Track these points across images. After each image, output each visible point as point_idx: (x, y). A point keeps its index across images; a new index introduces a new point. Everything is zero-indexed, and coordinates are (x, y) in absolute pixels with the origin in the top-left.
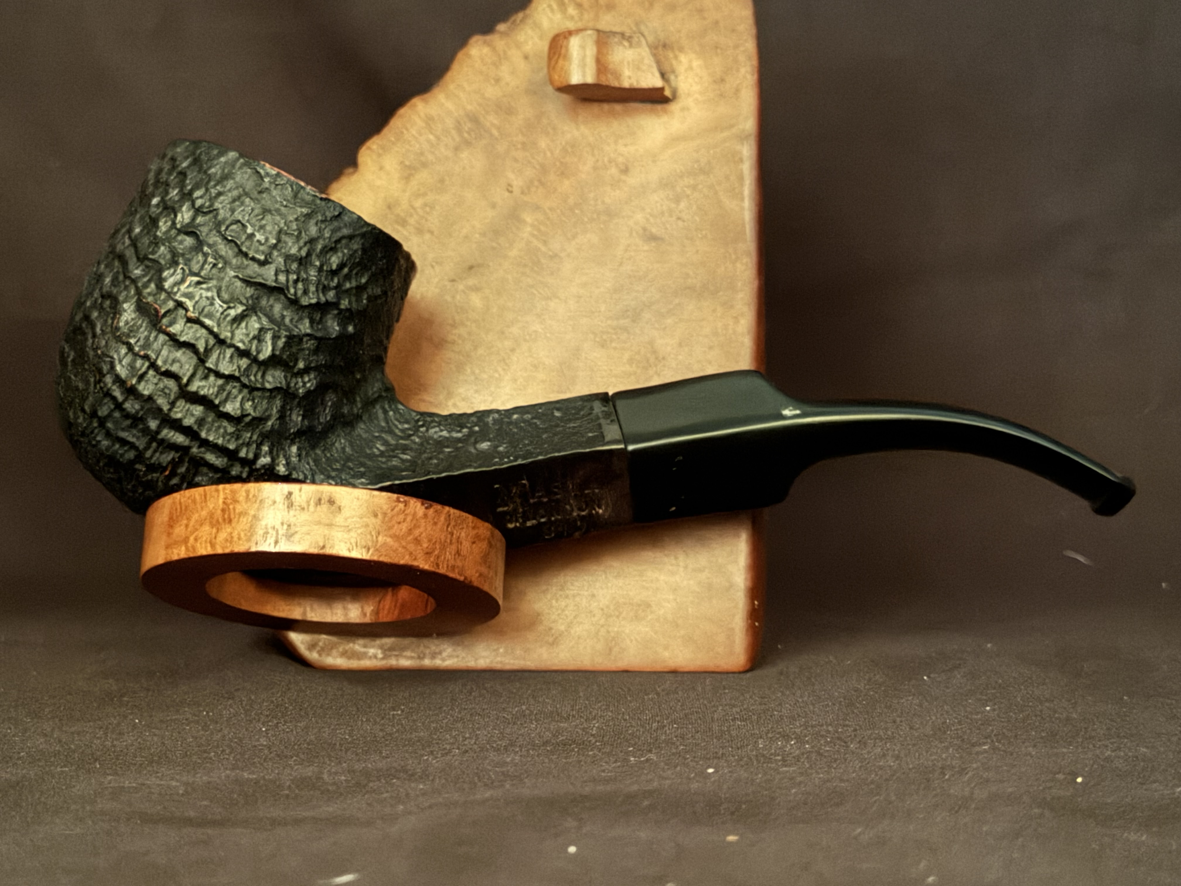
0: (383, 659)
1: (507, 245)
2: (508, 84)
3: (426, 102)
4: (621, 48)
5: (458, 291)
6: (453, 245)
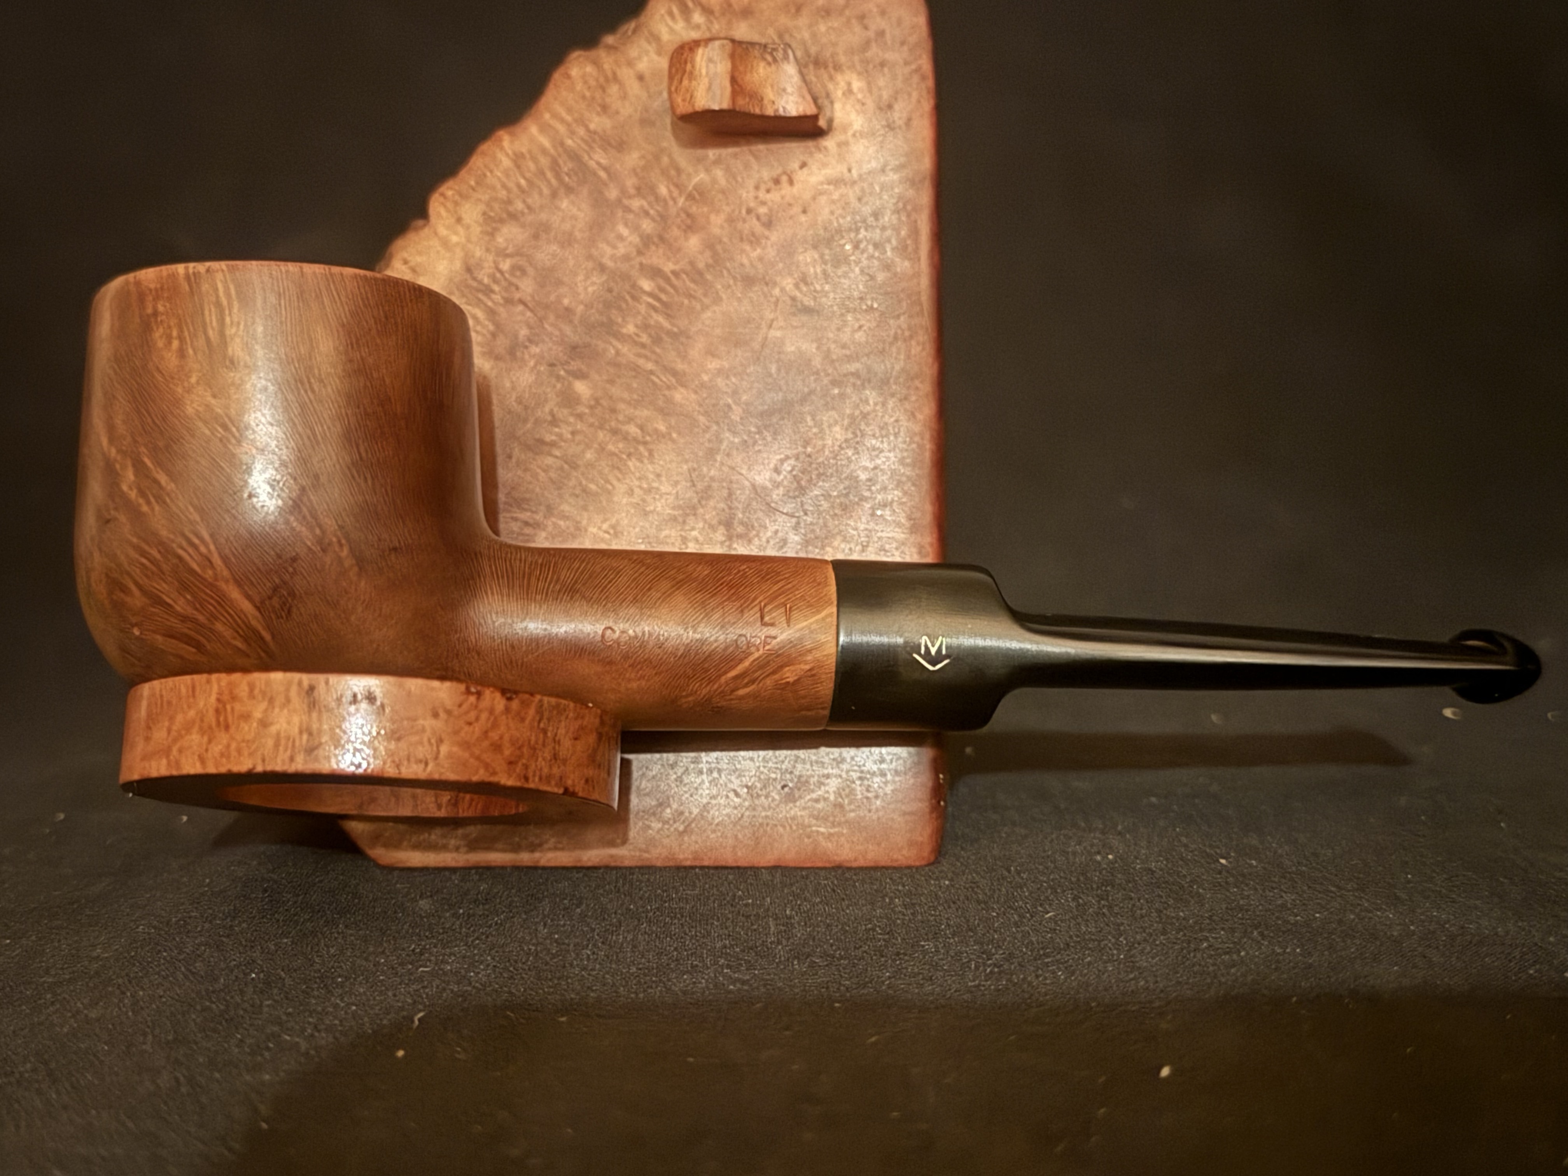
0: (467, 852)
1: (620, 320)
2: (617, 113)
3: (514, 135)
4: (762, 64)
5: (558, 378)
6: (551, 320)
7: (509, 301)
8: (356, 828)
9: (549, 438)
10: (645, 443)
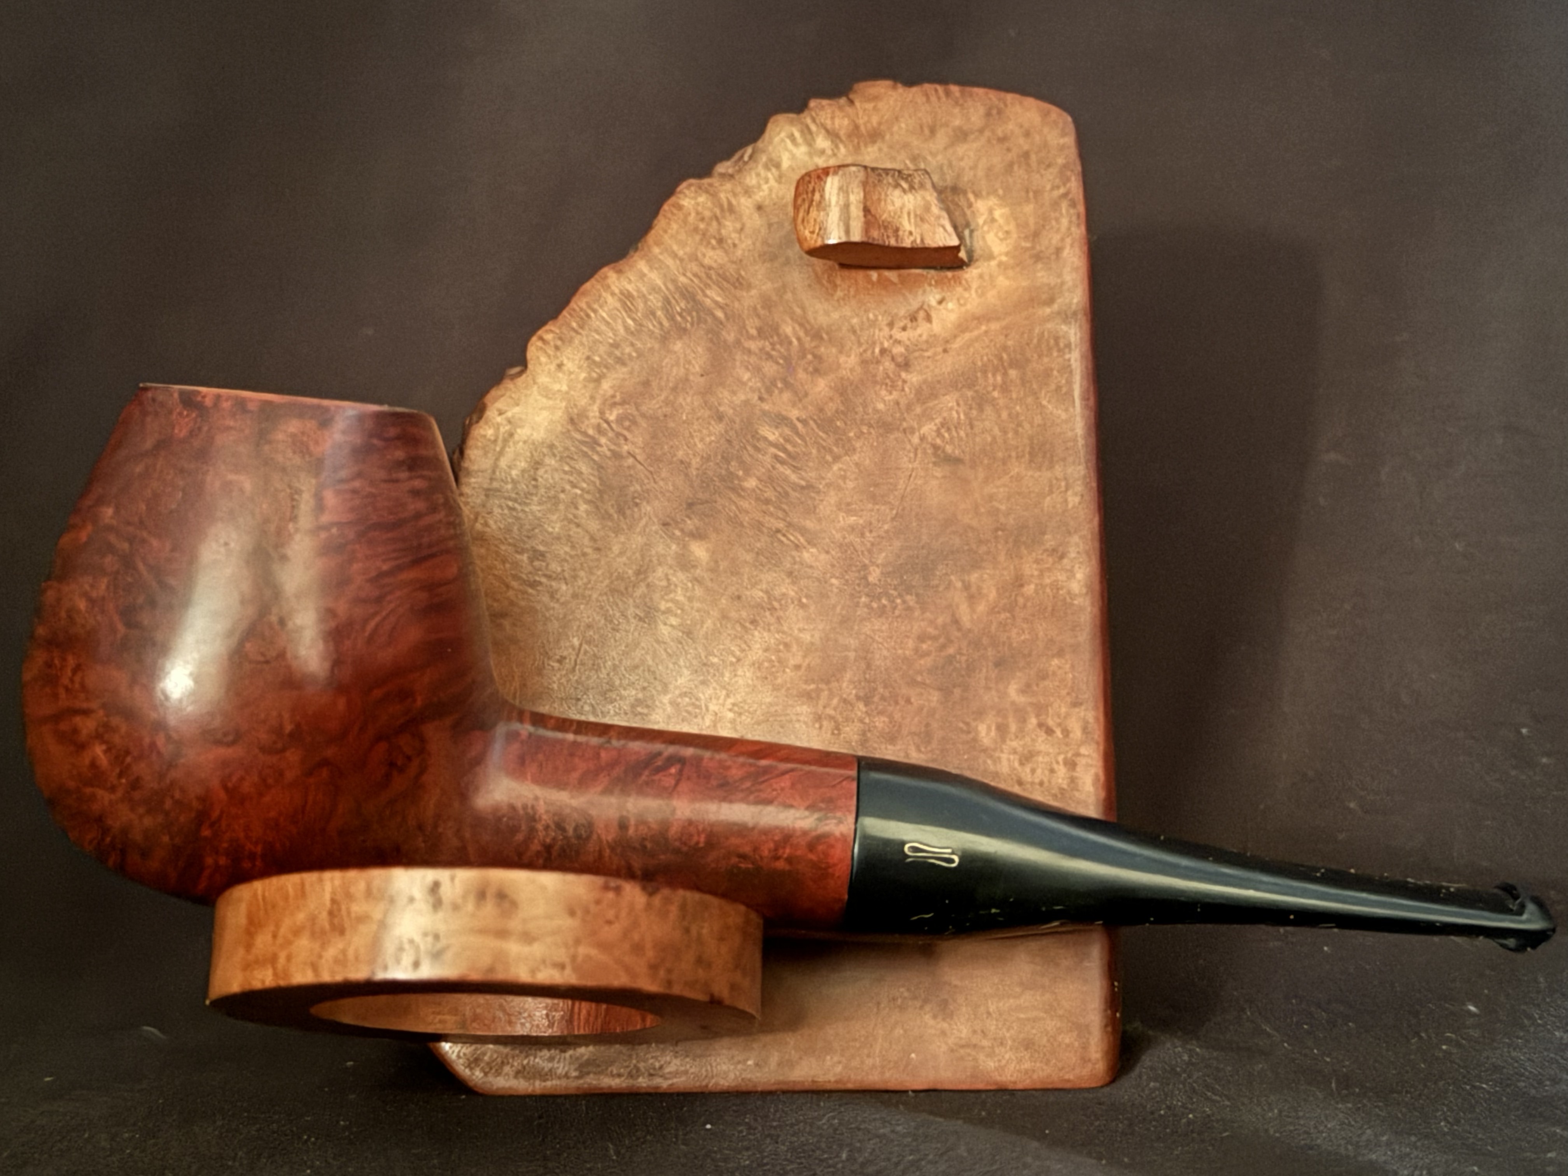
0: (577, 1078)
1: (741, 473)
2: (735, 245)
3: (620, 272)
4: (897, 192)
5: (673, 538)
6: (664, 474)
7: (616, 455)
8: (450, 1050)
9: (663, 606)
10: (772, 610)
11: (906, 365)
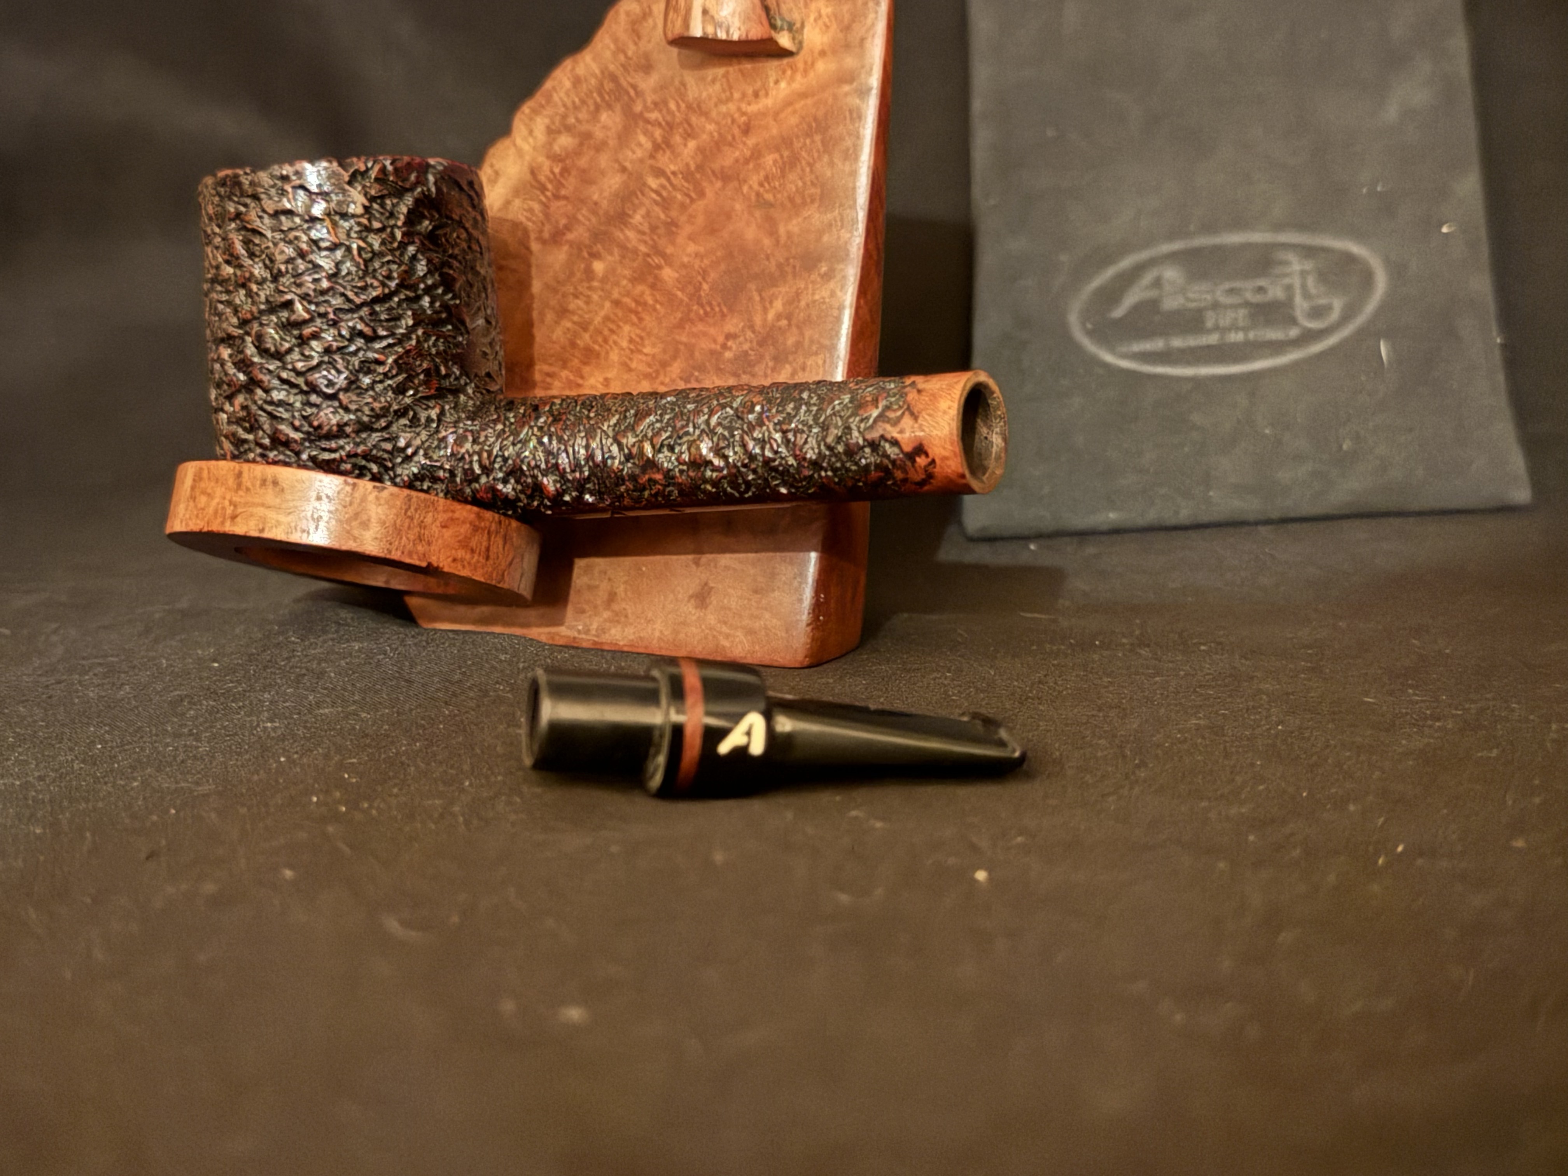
1: (631, 212)
3: (576, 61)
5: (584, 258)
6: (584, 211)
7: (557, 197)
8: (413, 602)
9: (572, 307)
10: (636, 313)
11: (747, 130)
